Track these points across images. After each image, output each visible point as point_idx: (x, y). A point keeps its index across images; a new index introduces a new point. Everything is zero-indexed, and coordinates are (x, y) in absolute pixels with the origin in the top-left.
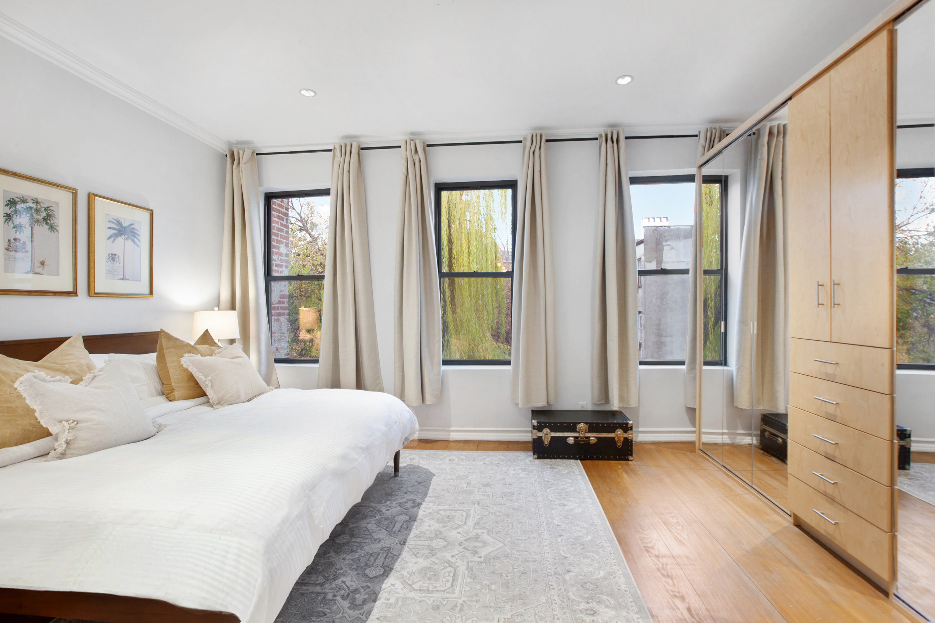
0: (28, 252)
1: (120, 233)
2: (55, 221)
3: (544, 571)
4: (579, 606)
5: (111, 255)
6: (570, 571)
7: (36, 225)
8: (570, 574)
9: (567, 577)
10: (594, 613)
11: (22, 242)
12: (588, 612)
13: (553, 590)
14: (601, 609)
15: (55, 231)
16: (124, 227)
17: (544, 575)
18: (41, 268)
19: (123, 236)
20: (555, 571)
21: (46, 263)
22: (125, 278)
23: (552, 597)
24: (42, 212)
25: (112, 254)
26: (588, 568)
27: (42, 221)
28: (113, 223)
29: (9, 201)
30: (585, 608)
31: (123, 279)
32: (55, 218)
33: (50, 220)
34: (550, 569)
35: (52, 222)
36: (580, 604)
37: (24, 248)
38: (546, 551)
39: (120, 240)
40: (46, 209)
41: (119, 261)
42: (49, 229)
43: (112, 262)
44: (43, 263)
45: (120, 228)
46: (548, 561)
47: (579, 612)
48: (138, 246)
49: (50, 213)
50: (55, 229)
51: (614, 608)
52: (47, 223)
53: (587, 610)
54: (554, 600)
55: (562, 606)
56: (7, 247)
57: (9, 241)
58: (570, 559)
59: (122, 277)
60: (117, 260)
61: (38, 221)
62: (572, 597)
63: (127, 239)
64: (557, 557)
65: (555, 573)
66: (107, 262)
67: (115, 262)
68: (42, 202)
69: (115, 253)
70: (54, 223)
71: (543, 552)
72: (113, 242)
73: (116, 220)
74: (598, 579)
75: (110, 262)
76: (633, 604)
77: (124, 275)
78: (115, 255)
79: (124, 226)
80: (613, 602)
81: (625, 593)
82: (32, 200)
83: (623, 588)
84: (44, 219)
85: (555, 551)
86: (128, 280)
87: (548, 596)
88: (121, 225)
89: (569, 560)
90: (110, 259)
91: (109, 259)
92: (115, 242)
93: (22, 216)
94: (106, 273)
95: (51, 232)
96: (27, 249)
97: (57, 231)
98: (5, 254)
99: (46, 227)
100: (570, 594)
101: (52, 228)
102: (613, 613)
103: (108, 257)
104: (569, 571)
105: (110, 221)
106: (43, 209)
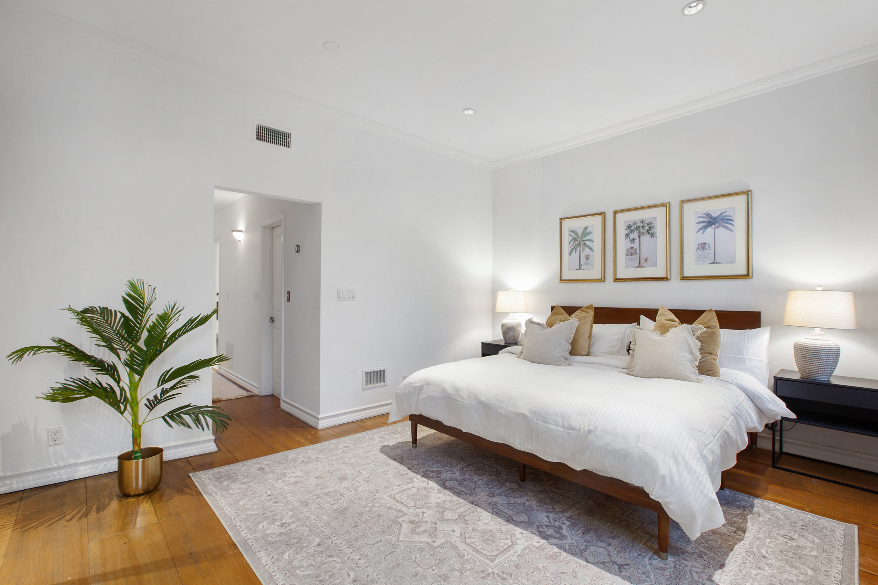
0: (637, 254)
1: (710, 224)
2: (654, 230)
3: (340, 535)
4: (296, 525)
5: (700, 245)
6: (317, 546)
7: (642, 236)
8: (316, 543)
9: (317, 540)
10: (282, 525)
11: (634, 249)
12: (287, 525)
13: (323, 525)
14: (277, 531)
15: (654, 237)
16: (714, 218)
17: (338, 532)
18: (645, 263)
19: (713, 226)
20: (332, 540)
21: (648, 260)
22: (716, 262)
23: (320, 521)
24: (646, 227)
25: (702, 244)
26: (302, 556)
27: (645, 232)
28: (702, 217)
29: (628, 226)
30: (291, 526)
31: (713, 263)
32: (654, 228)
33: (651, 231)
34: (337, 539)
35: (652, 231)
36: (296, 526)
37: (635, 252)
38: (354, 553)
39: (710, 230)
40: (648, 224)
41: (709, 248)
42: (650, 237)
43: (702, 250)
44: (646, 260)
45: (711, 220)
46: (344, 545)
47: (295, 522)
48: (732, 231)
49: (651, 226)
50: (654, 235)
51: (268, 535)
52: (649, 233)
53: (289, 525)
54: (317, 521)
55: (309, 519)
56: (626, 253)
57: (628, 250)
58: (325, 557)
59: (713, 262)
60: (707, 247)
61: (643, 233)
62: (304, 528)
63: (717, 227)
64: (339, 553)
65: (329, 538)
66: (697, 251)
67: (705, 250)
68: (646, 221)
69: (704, 242)
70: (653, 232)
71: (356, 551)
72: (703, 233)
73: (705, 214)
74: (289, 550)
75: (699, 251)
76: (251, 544)
77: (714, 259)
78: (705, 244)
79: (714, 216)
80: (270, 539)
81: (260, 549)
82: (640, 221)
83: (262, 553)
84: (647, 231)
85: (346, 559)
86: (720, 263)
87: (324, 521)
88: (710, 217)
89: (325, 555)
90: (700, 248)
91: (698, 248)
92: (704, 233)
93: (634, 233)
94: (695, 260)
95: (652, 238)
96: (637, 253)
97: (656, 236)
98: (625, 258)
99: (648, 236)
100: (307, 529)
101: (652, 235)
102: (267, 532)
103: (697, 247)
104: (319, 545)
105: (699, 217)
106: (646, 225)
